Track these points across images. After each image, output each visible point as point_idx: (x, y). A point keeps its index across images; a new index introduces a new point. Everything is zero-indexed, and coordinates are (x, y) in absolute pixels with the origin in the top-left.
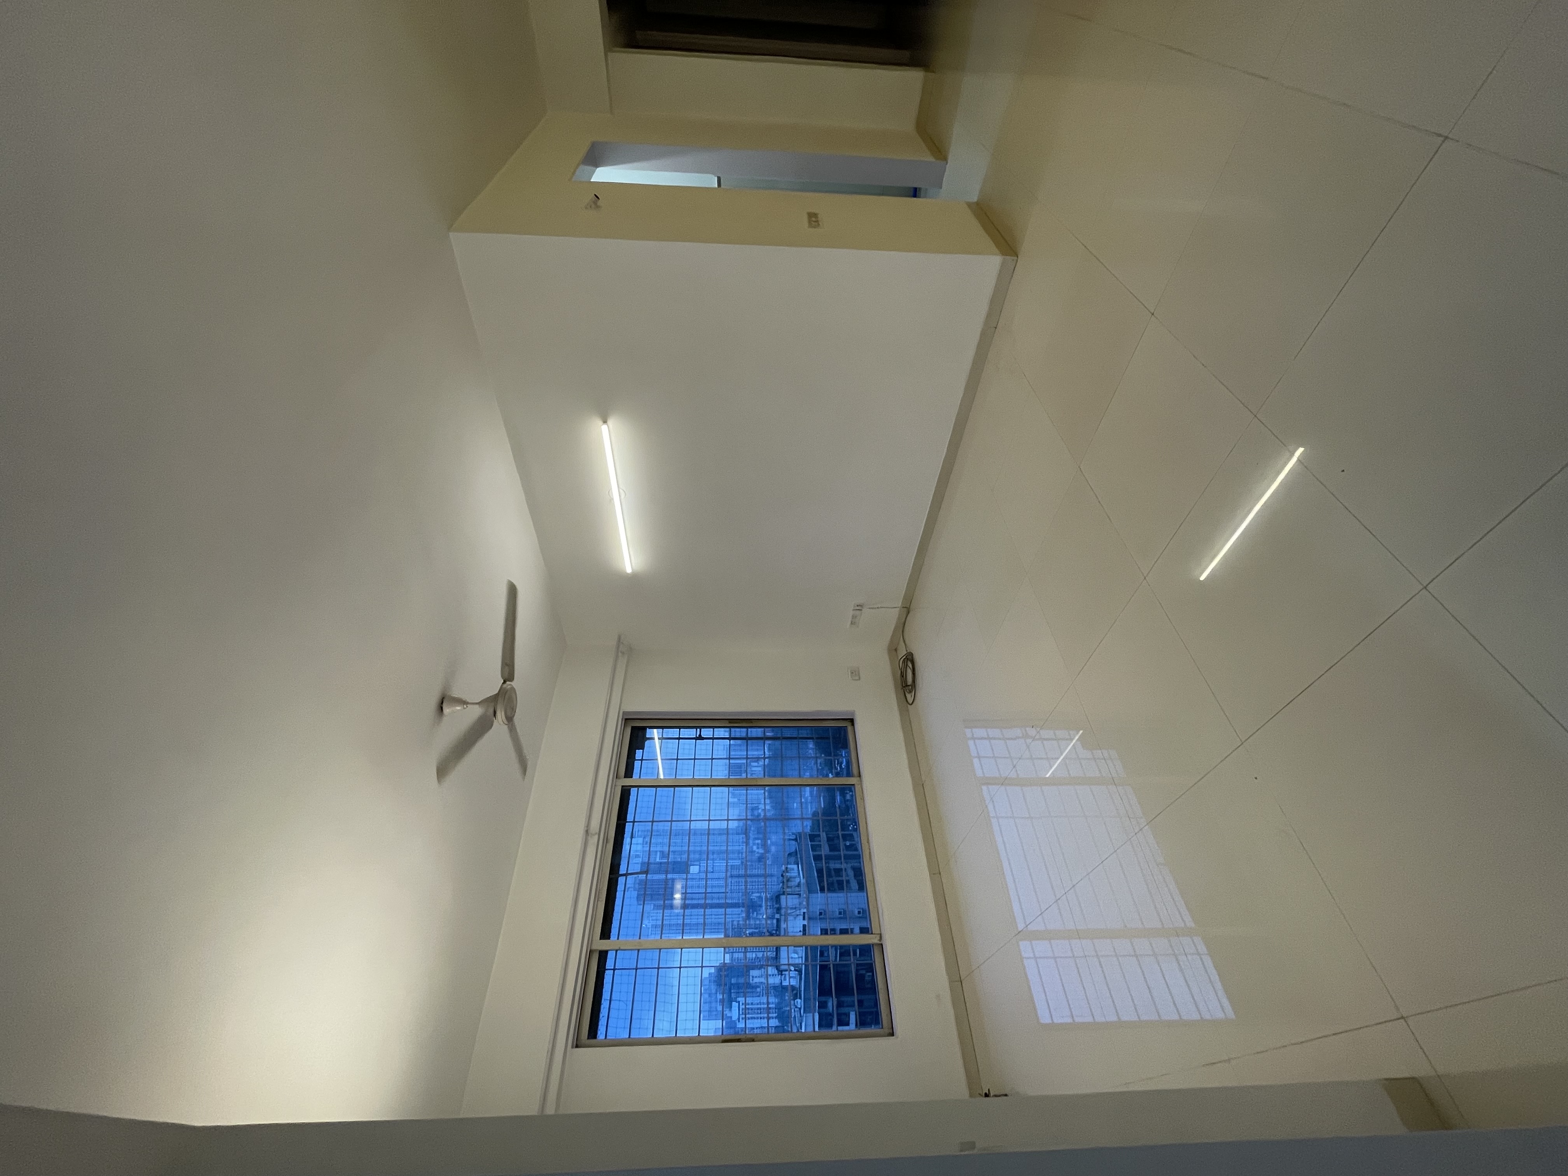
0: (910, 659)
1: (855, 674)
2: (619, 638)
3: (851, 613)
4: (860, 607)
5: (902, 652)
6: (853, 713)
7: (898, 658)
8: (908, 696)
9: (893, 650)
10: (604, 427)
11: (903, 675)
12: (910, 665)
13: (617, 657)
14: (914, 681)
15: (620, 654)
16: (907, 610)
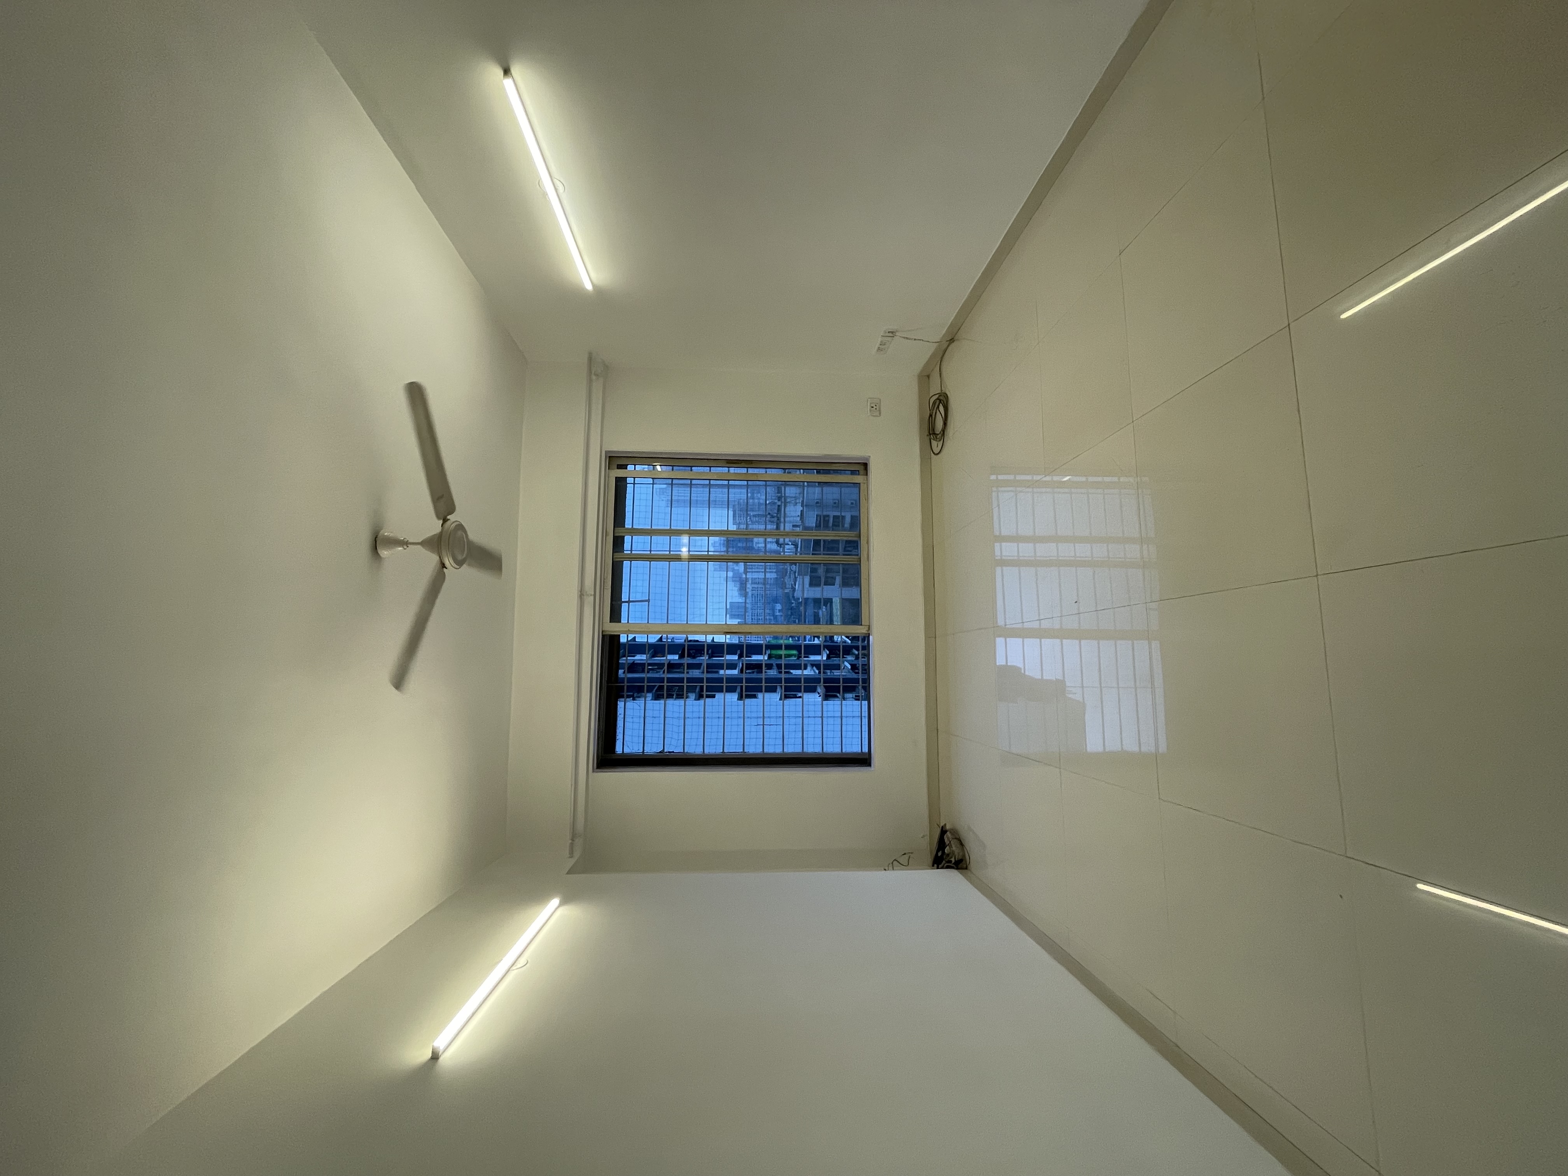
0: (943, 400)
1: (876, 408)
2: (590, 359)
3: (880, 339)
4: (893, 333)
5: (935, 389)
6: (868, 458)
7: (929, 396)
8: (934, 443)
9: (925, 377)
10: (508, 83)
11: (932, 418)
12: (941, 408)
13: (590, 381)
14: (944, 430)
15: (594, 377)
16: (951, 339)
